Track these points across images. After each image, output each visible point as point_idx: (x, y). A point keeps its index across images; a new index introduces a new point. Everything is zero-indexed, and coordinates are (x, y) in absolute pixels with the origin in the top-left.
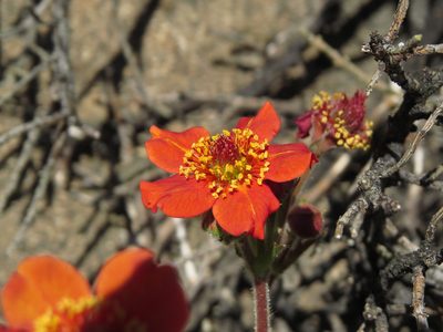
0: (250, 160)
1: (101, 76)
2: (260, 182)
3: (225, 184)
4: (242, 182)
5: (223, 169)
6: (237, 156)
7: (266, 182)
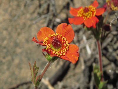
0: (92, 11)
1: (64, 7)
2: (94, 16)
3: (87, 17)
4: (90, 16)
5: (86, 14)
6: (89, 11)
7: (96, 16)
